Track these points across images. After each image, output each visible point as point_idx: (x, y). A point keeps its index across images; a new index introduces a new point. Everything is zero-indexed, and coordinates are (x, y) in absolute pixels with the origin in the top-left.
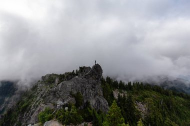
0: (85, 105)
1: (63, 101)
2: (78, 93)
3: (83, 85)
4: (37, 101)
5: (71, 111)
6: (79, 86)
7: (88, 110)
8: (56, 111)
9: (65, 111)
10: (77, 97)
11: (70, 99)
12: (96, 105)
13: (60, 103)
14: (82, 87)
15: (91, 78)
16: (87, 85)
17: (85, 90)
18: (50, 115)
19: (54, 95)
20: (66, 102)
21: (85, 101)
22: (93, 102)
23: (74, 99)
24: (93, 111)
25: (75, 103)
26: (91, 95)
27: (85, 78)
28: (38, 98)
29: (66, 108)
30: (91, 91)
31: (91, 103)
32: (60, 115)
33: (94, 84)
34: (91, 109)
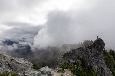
0: (89, 67)
1: (74, 61)
2: (83, 58)
3: (86, 53)
4: (60, 57)
5: (79, 68)
6: (83, 53)
7: (91, 71)
8: (70, 65)
9: (75, 67)
10: (83, 60)
11: (78, 60)
12: (99, 70)
13: (71, 61)
14: (86, 54)
15: (94, 49)
16: (90, 54)
17: (89, 57)
18: (66, 66)
19: (69, 56)
20: (75, 62)
21: (89, 64)
22: (95, 67)
23: (80, 61)
24: (96, 74)
25: (81, 64)
26: (94, 61)
27: (88, 48)
28: (61, 56)
29: (75, 65)
30: (93, 58)
31: (94, 68)
32: (72, 68)
33: (96, 54)
34: (94, 72)
